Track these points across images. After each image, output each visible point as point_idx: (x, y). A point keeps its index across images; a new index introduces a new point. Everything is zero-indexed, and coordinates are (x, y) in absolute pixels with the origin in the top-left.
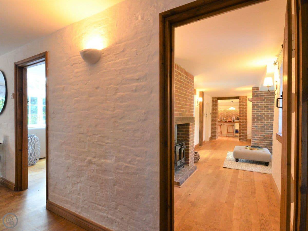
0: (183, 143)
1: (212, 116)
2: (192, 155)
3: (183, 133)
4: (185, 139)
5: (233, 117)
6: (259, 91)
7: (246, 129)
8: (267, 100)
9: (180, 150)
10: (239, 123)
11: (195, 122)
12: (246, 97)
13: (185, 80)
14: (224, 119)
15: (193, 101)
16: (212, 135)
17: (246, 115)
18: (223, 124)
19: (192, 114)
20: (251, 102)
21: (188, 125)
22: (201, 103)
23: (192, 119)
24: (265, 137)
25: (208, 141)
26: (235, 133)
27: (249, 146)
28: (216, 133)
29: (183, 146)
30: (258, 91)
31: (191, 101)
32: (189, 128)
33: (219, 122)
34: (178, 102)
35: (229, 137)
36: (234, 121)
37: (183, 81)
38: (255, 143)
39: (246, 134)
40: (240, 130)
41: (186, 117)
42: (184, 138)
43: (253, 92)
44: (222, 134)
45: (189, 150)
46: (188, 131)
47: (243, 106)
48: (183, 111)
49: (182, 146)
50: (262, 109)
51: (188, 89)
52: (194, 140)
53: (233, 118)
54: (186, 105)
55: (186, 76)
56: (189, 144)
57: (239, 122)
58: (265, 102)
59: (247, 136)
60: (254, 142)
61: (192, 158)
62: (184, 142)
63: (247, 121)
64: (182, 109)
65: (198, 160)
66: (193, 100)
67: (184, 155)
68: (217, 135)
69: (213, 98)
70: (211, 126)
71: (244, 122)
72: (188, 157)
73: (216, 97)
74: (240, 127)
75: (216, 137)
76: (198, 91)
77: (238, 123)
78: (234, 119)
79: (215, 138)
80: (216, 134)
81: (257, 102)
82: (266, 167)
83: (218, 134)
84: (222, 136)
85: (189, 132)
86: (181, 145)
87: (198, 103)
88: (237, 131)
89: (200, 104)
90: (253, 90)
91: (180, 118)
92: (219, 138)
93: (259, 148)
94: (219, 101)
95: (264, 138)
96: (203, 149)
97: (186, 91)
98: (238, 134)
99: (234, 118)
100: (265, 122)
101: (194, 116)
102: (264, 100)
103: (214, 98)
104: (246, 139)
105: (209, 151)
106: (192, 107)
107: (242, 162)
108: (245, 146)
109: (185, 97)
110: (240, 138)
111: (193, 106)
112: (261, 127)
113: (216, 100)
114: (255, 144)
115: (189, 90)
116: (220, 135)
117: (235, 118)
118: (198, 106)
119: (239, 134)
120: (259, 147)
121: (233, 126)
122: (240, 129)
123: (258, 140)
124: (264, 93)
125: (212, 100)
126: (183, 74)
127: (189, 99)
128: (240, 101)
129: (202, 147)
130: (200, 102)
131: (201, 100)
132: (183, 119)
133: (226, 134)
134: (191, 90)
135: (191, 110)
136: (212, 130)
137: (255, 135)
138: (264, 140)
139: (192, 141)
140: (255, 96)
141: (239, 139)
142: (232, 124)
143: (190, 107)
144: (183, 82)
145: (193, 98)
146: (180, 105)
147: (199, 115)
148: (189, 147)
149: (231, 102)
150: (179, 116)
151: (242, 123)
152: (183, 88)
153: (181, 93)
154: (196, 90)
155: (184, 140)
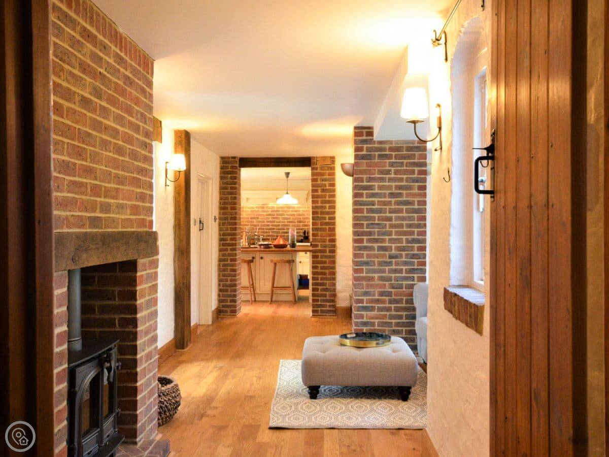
0: (110, 349)
1: (220, 230)
2: (151, 394)
3: (111, 302)
4: (118, 329)
5: (290, 231)
6: (374, 140)
7: (334, 273)
8: (396, 172)
9: (96, 382)
10: (310, 251)
11: (157, 253)
12: (332, 159)
13: (115, 72)
14: (259, 240)
15: (151, 165)
16: (220, 301)
17: (334, 224)
18: (258, 256)
19: (148, 219)
20: (350, 179)
21: (131, 266)
22: (182, 176)
23: (148, 241)
24: (393, 297)
25: (208, 326)
26: (298, 289)
27: (348, 336)
28: (235, 291)
29: (109, 361)
30: (371, 141)
31: (140, 164)
32: (133, 282)
33: (245, 250)
34: (84, 163)
35: (279, 303)
36: (293, 245)
37: (106, 73)
38: (365, 320)
39: (335, 290)
40: (313, 279)
41: (123, 233)
42: (113, 325)
43: (356, 142)
44: (255, 294)
45: (134, 377)
46: (133, 296)
47: (323, 190)
48: (106, 208)
49: (107, 365)
50: (384, 203)
51: (129, 111)
52: (156, 329)
53: (290, 235)
54: (120, 180)
55: (118, 51)
56: (134, 349)
57: (311, 248)
58: (391, 180)
59: (335, 296)
60: (362, 317)
61: (149, 408)
62: (112, 346)
63: (334, 246)
64: (102, 199)
65: (172, 413)
66: (149, 160)
67: (116, 400)
68: (238, 298)
69: (222, 158)
70: (219, 265)
71: (328, 249)
72: (134, 405)
73: (234, 158)
74: (313, 267)
75: (235, 306)
76: (170, 127)
77: (306, 251)
78: (293, 236)
79: (234, 312)
80: (235, 296)
81: (370, 180)
82: (404, 403)
83: (243, 295)
84: (255, 301)
85: (136, 300)
86: (101, 362)
87: (171, 176)
88: (303, 282)
89: (176, 180)
90: (357, 134)
91: (94, 236)
92: (245, 310)
93: (381, 341)
94: (246, 173)
95: (390, 302)
96: (190, 361)
97: (119, 119)
98: (307, 293)
99: (293, 233)
100: (391, 247)
101: (154, 230)
102: (388, 172)
103: (229, 158)
104: (334, 306)
105: (213, 364)
106: (148, 192)
107: (331, 397)
108: (337, 337)
109: (116, 144)
110: (314, 306)
111: (150, 187)
112: (380, 264)
113: (236, 168)
114: (365, 324)
115: (132, 116)
116: (248, 298)
117: (297, 233)
118: (171, 189)
119: (314, 290)
120: (381, 336)
121: (291, 262)
122: (314, 273)
123: (372, 309)
124: (387, 146)
125: (222, 168)
126: (107, 42)
127: (134, 155)
128: (313, 174)
129: (186, 350)
130: (175, 172)
131: (179, 162)
132: (108, 240)
133: (270, 292)
134: (143, 118)
135: (141, 204)
136: (220, 280)
137: (366, 294)
138: (389, 309)
139: (150, 336)
140: (363, 157)
141: (311, 309)
142: (288, 257)
143: (138, 190)
144: (104, 76)
145: (151, 151)
146: (95, 179)
147: (175, 227)
148: (134, 363)
149: (284, 176)
150: (88, 230)
151: (321, 251)
152: (104, 104)
153: (97, 126)
154: (161, 122)
155: (116, 336)
